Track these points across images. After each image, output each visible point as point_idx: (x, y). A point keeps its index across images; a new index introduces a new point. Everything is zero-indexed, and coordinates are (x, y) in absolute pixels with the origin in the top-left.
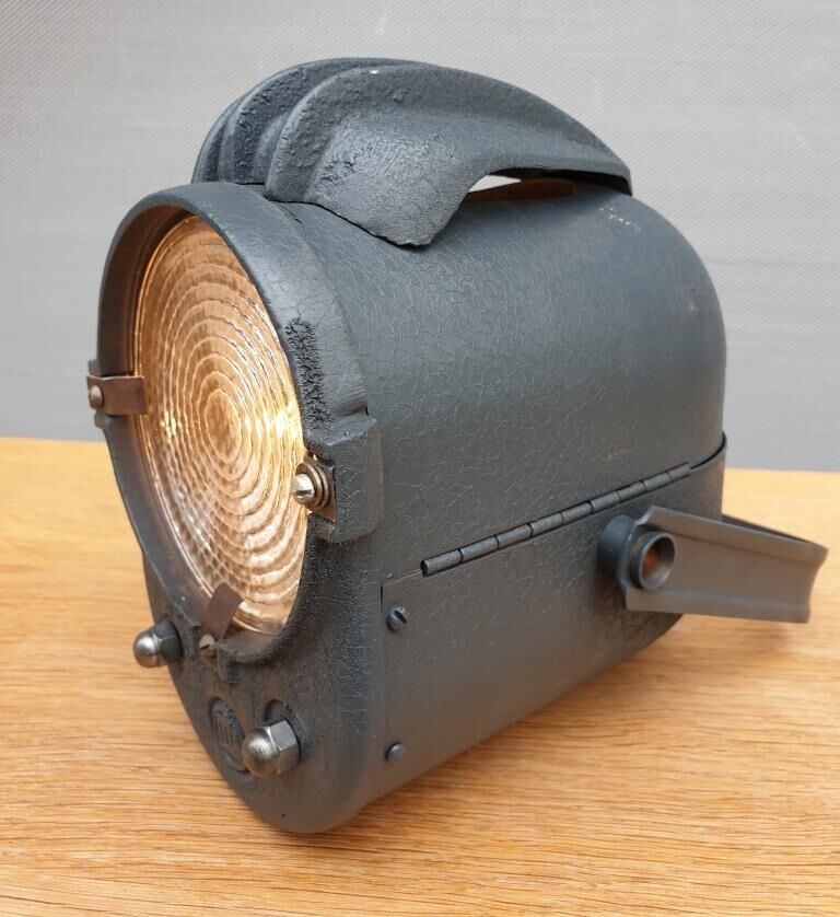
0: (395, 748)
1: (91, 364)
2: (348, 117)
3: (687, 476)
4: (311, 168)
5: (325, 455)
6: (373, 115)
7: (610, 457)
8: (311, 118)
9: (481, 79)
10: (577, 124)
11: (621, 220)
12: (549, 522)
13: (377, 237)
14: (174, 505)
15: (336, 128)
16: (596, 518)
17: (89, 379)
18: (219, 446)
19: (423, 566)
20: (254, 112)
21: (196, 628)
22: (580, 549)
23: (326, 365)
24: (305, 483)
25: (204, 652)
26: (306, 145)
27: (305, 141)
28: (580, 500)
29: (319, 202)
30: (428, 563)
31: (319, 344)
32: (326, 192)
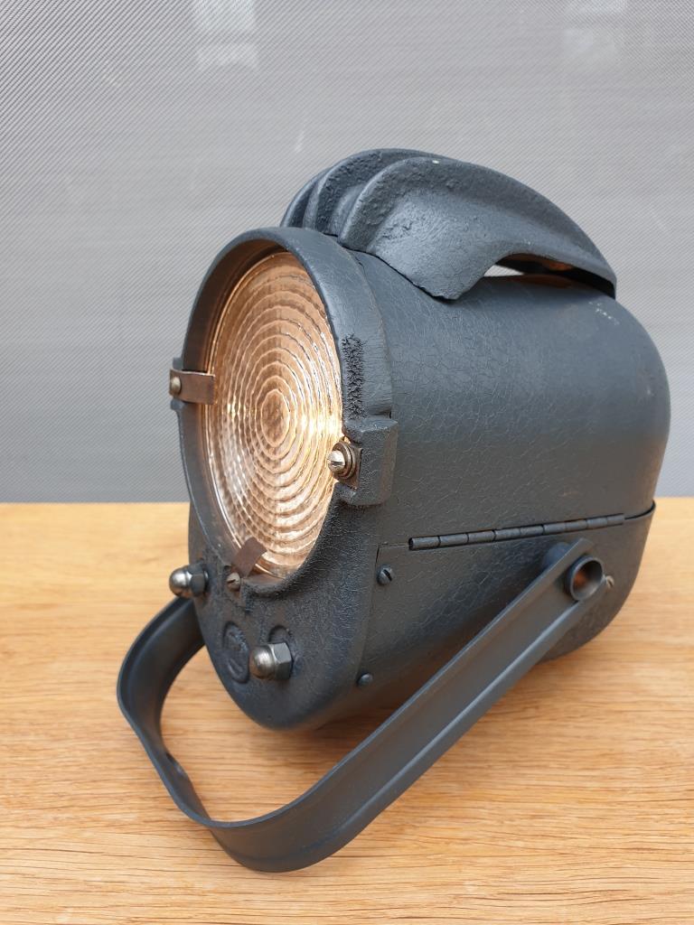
0: (365, 676)
1: (175, 362)
2: (410, 194)
3: (621, 524)
4: (377, 227)
5: (358, 439)
6: (429, 194)
7: (565, 494)
8: (383, 188)
9: (514, 183)
10: (582, 233)
11: (605, 314)
12: (509, 533)
13: (418, 287)
14: (222, 476)
15: (399, 200)
16: (545, 539)
17: (171, 371)
18: (268, 433)
19: (410, 541)
20: (338, 179)
21: (226, 567)
22: (528, 560)
23: (367, 374)
24: (339, 457)
25: (230, 585)
26: (376, 209)
27: (375, 205)
28: (536, 522)
29: (378, 254)
30: (414, 540)
31: (365, 357)
32: (384, 248)
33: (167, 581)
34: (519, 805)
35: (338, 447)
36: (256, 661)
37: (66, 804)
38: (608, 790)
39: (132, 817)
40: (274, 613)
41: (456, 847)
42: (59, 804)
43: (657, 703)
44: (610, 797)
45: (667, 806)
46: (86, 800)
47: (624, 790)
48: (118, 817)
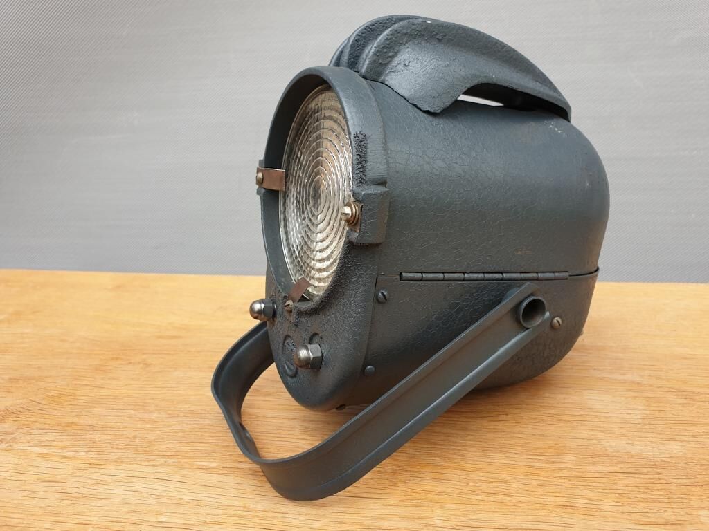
0: (369, 367)
1: (260, 162)
2: (410, 43)
3: (566, 279)
4: (386, 65)
5: (360, 198)
6: (424, 43)
7: (519, 253)
8: (390, 39)
9: (488, 37)
10: (542, 73)
11: (556, 129)
12: (475, 276)
13: (412, 104)
14: (287, 239)
15: (402, 47)
16: (504, 283)
17: (258, 169)
18: (314, 206)
19: (401, 274)
20: (363, 35)
21: (285, 297)
22: (492, 298)
23: (370, 156)
24: (347, 210)
25: (286, 308)
26: (386, 52)
27: (385, 50)
28: (496, 270)
29: (386, 83)
30: (403, 274)
31: (369, 146)
32: (391, 79)
33: (248, 308)
34: (482, 474)
35: (348, 205)
36: (298, 355)
37: (173, 454)
38: (549, 469)
39: (214, 464)
40: (311, 324)
41: (432, 496)
42: (168, 453)
43: (596, 416)
44: (550, 473)
45: (591, 481)
46: (186, 452)
47: (561, 469)
48: (206, 464)
